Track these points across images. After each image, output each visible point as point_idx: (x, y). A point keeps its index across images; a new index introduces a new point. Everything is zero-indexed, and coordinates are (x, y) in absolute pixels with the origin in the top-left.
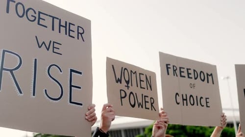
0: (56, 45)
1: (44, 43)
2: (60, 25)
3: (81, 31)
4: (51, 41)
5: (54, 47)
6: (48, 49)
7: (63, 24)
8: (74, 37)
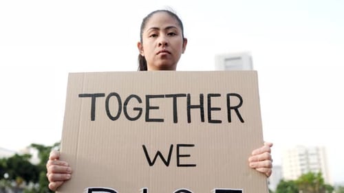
0: (183, 151)
1: (159, 153)
2: (189, 107)
3: (234, 102)
4: (172, 146)
5: (178, 156)
6: (167, 164)
7: (195, 101)
8: (220, 122)
